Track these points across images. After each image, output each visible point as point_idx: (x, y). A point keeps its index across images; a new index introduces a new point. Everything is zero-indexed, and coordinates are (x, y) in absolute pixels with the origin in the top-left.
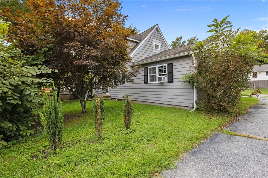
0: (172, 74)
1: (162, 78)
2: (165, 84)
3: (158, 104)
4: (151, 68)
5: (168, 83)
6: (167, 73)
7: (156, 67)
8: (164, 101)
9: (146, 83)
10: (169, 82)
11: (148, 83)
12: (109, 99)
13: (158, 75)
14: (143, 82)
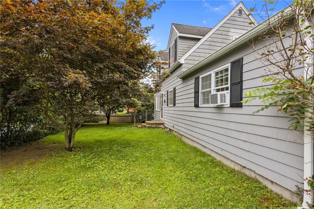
0: (239, 86)
1: (217, 97)
2: (226, 111)
3: (213, 152)
4: (204, 77)
5: (230, 109)
6: (229, 85)
7: (210, 75)
8: (222, 150)
9: (197, 106)
10: (232, 105)
11: (200, 106)
12: (161, 127)
13: (215, 91)
14: (193, 104)
